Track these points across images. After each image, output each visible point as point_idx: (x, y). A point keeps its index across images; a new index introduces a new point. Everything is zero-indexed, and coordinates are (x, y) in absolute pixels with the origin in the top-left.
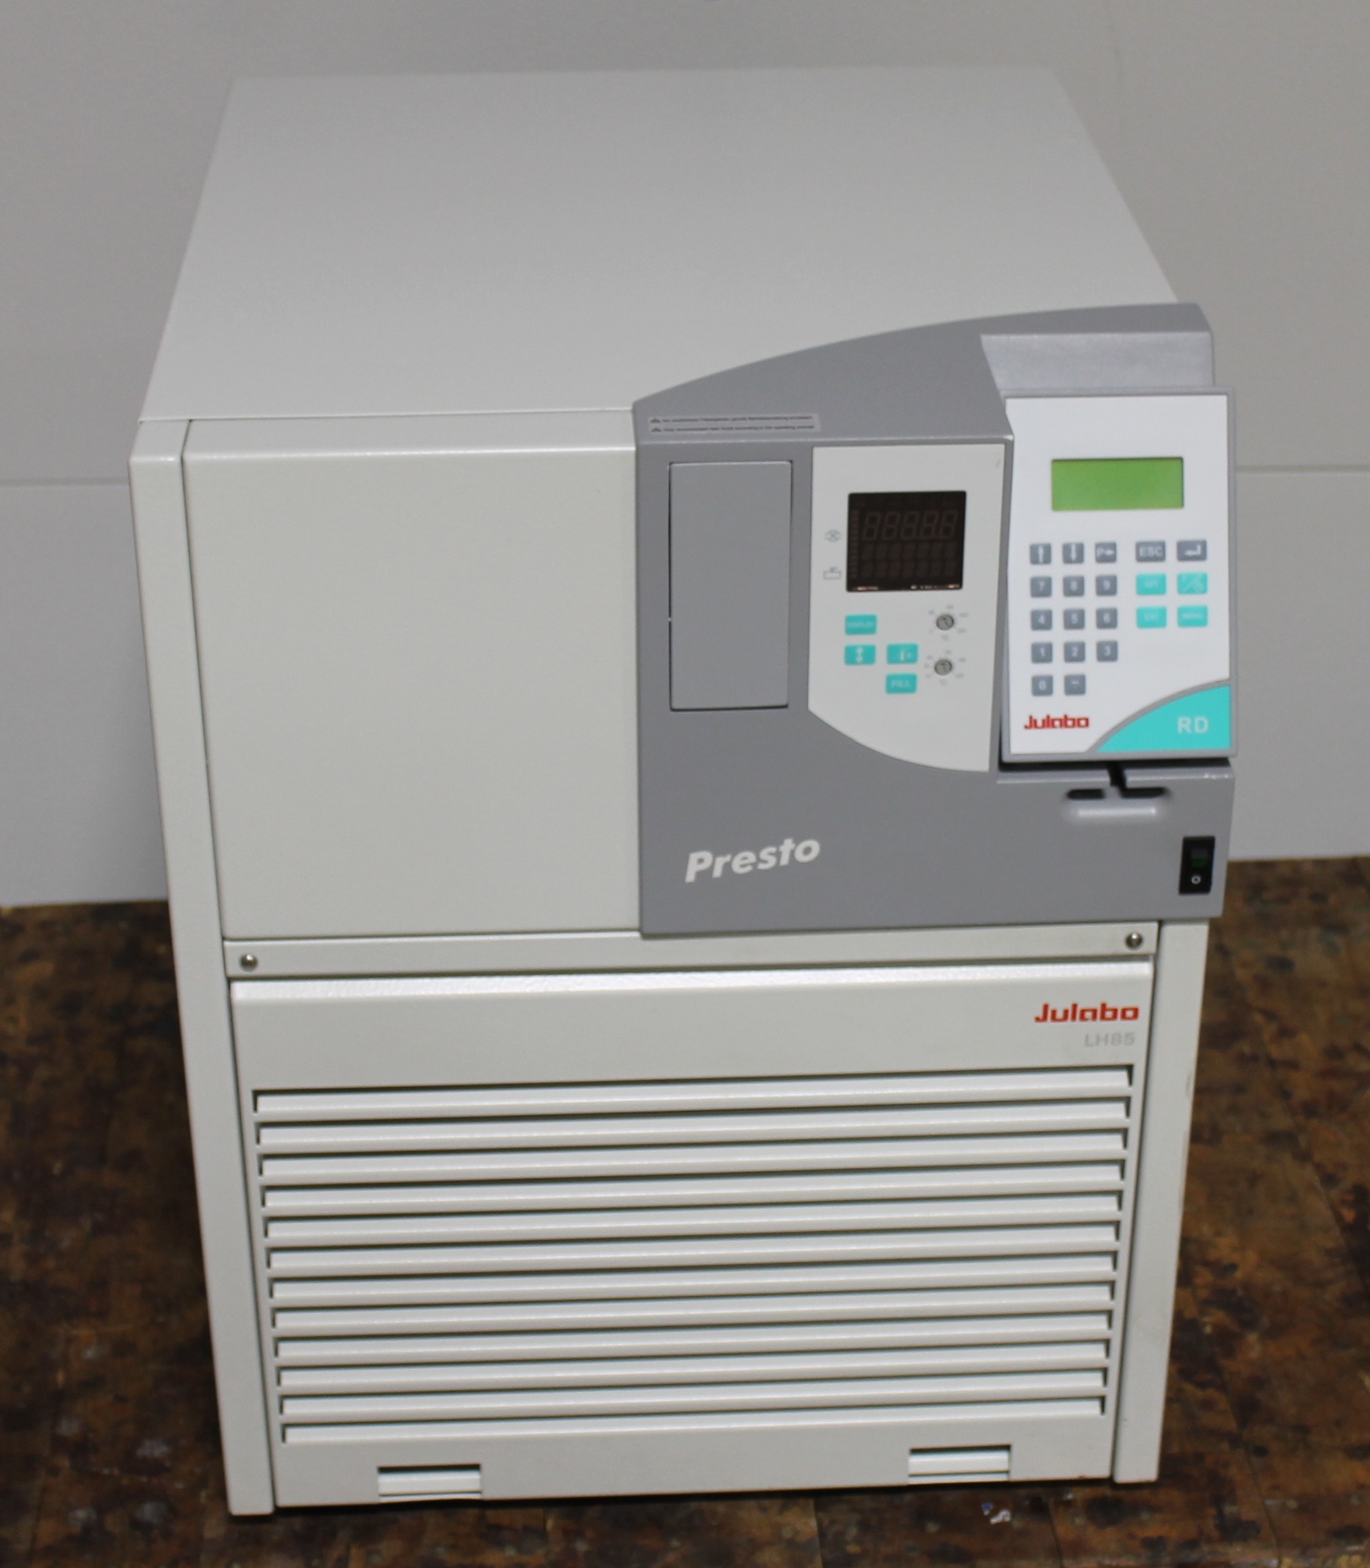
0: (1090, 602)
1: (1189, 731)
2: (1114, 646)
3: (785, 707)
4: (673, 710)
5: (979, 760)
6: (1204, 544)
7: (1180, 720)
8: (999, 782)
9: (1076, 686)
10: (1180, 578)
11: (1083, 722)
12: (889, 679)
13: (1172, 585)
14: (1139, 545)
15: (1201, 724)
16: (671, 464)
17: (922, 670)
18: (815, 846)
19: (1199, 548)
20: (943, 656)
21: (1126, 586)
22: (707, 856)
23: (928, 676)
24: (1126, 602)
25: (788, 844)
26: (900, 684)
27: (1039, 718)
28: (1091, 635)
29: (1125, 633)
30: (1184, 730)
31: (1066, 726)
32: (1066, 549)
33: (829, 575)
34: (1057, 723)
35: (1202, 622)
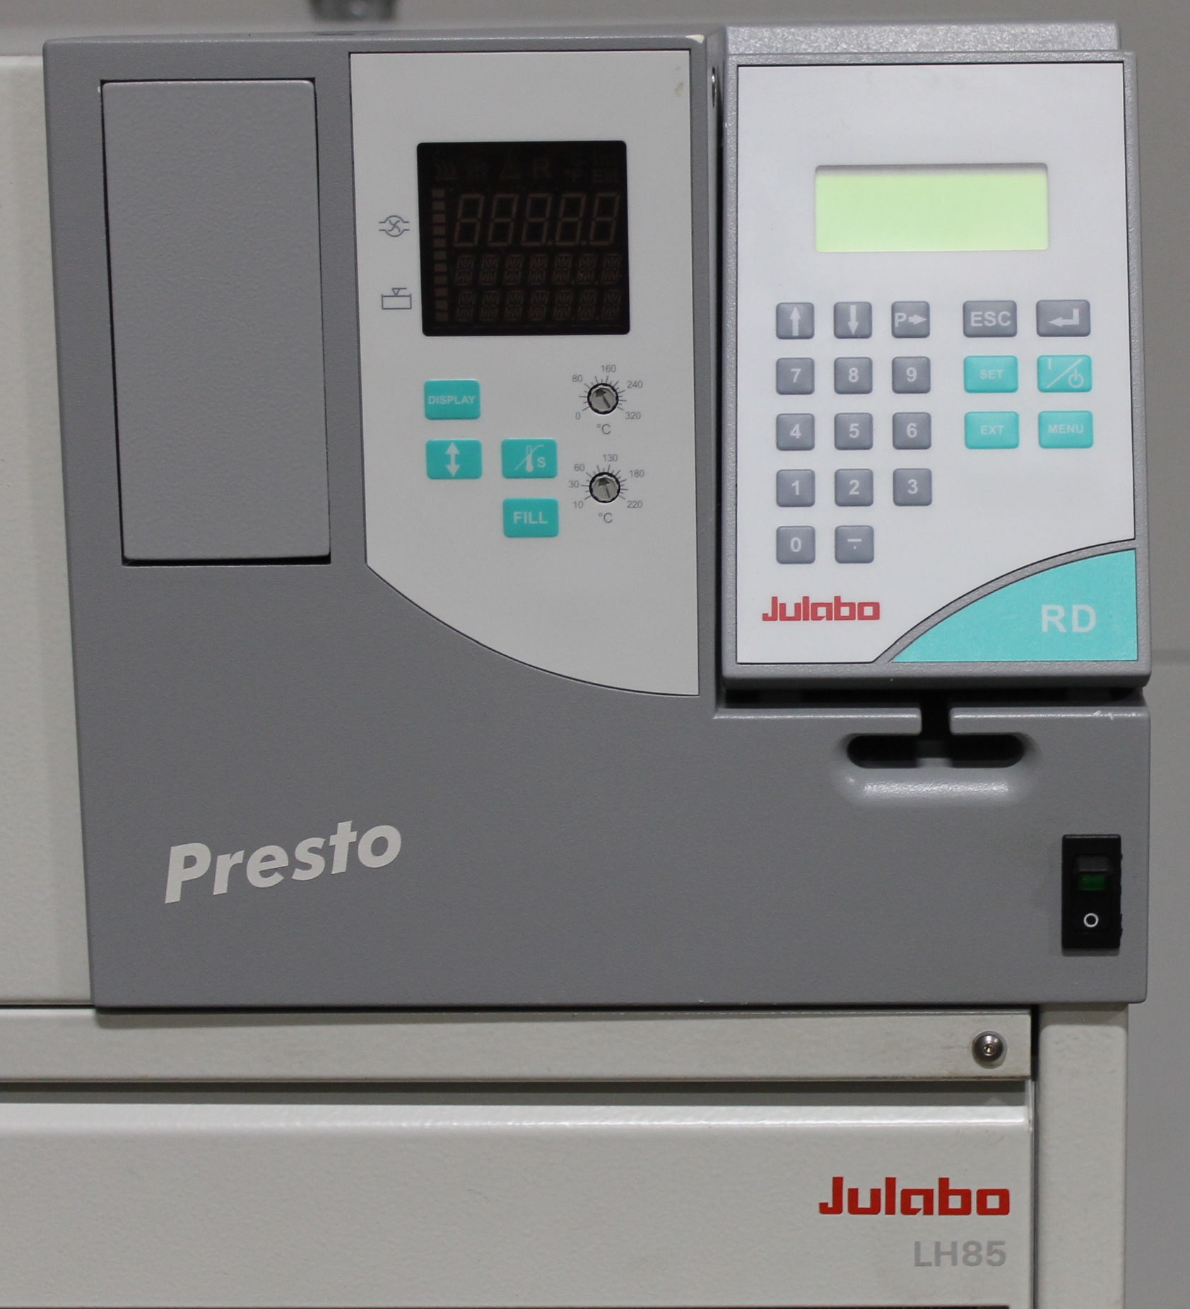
0: (882, 404)
1: (1062, 629)
2: (926, 478)
3: (325, 560)
4: (127, 562)
6: (1086, 308)
7: (1045, 608)
8: (716, 718)
9: (856, 549)
10: (1040, 364)
11: (868, 611)
12: (509, 507)
13: (1027, 378)
14: (967, 308)
15: (1084, 618)
16: (102, 83)
17: (565, 490)
18: (392, 835)
19: (1076, 313)
20: (604, 467)
21: (947, 379)
23: (578, 504)
24: (946, 403)
25: (344, 834)
26: (528, 519)
27: (790, 601)
28: (883, 460)
29: (946, 458)
30: (1052, 627)
31: (839, 617)
32: (839, 313)
33: (388, 302)
34: (822, 611)
35: (1084, 441)
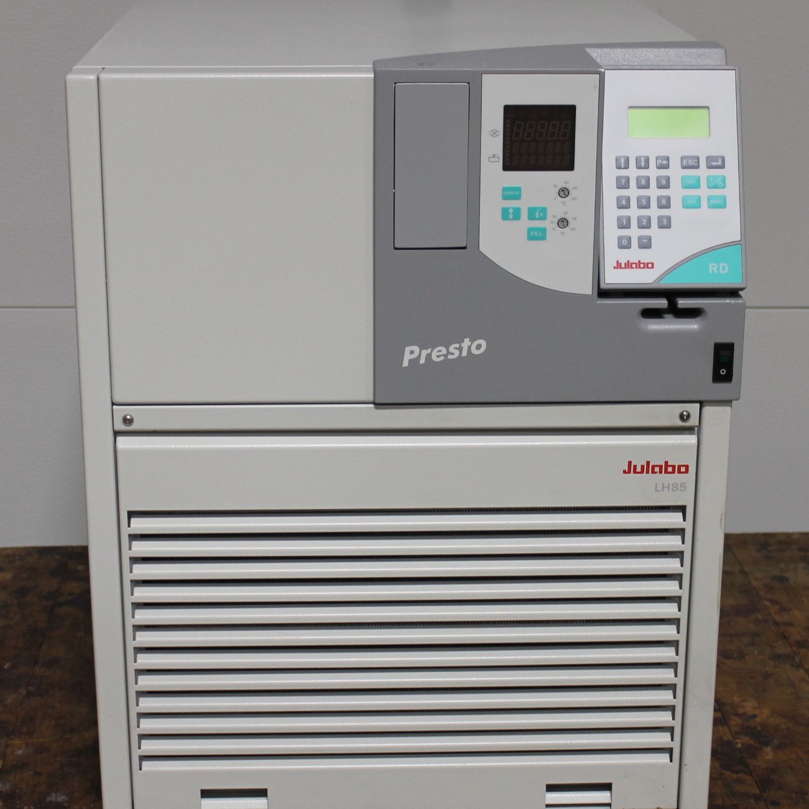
0: (653, 192)
1: (716, 272)
2: (669, 219)
3: (465, 248)
4: (396, 249)
5: (587, 288)
6: (723, 159)
7: (710, 265)
8: (598, 302)
9: (645, 244)
10: (708, 178)
11: (650, 266)
12: (529, 230)
13: (704, 183)
14: (682, 158)
15: (724, 268)
16: (395, 83)
17: (549, 224)
18: (483, 343)
19: (720, 160)
20: (563, 216)
21: (675, 183)
22: (416, 349)
23: (553, 229)
24: (676, 192)
25: (467, 342)
26: (536, 234)
27: (623, 262)
28: (654, 212)
29: (676, 212)
30: (713, 271)
31: (640, 268)
32: (638, 160)
33: (491, 159)
34: (634, 266)
35: (723, 206)
